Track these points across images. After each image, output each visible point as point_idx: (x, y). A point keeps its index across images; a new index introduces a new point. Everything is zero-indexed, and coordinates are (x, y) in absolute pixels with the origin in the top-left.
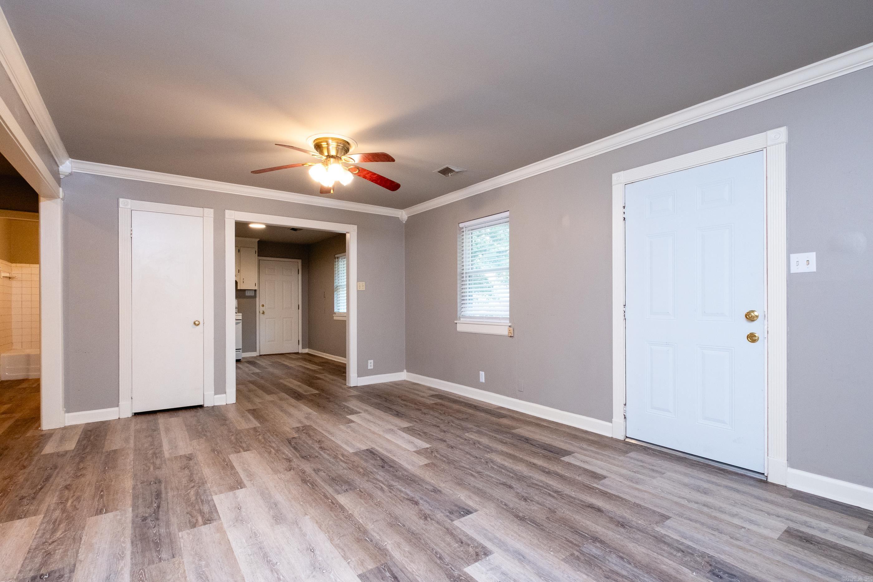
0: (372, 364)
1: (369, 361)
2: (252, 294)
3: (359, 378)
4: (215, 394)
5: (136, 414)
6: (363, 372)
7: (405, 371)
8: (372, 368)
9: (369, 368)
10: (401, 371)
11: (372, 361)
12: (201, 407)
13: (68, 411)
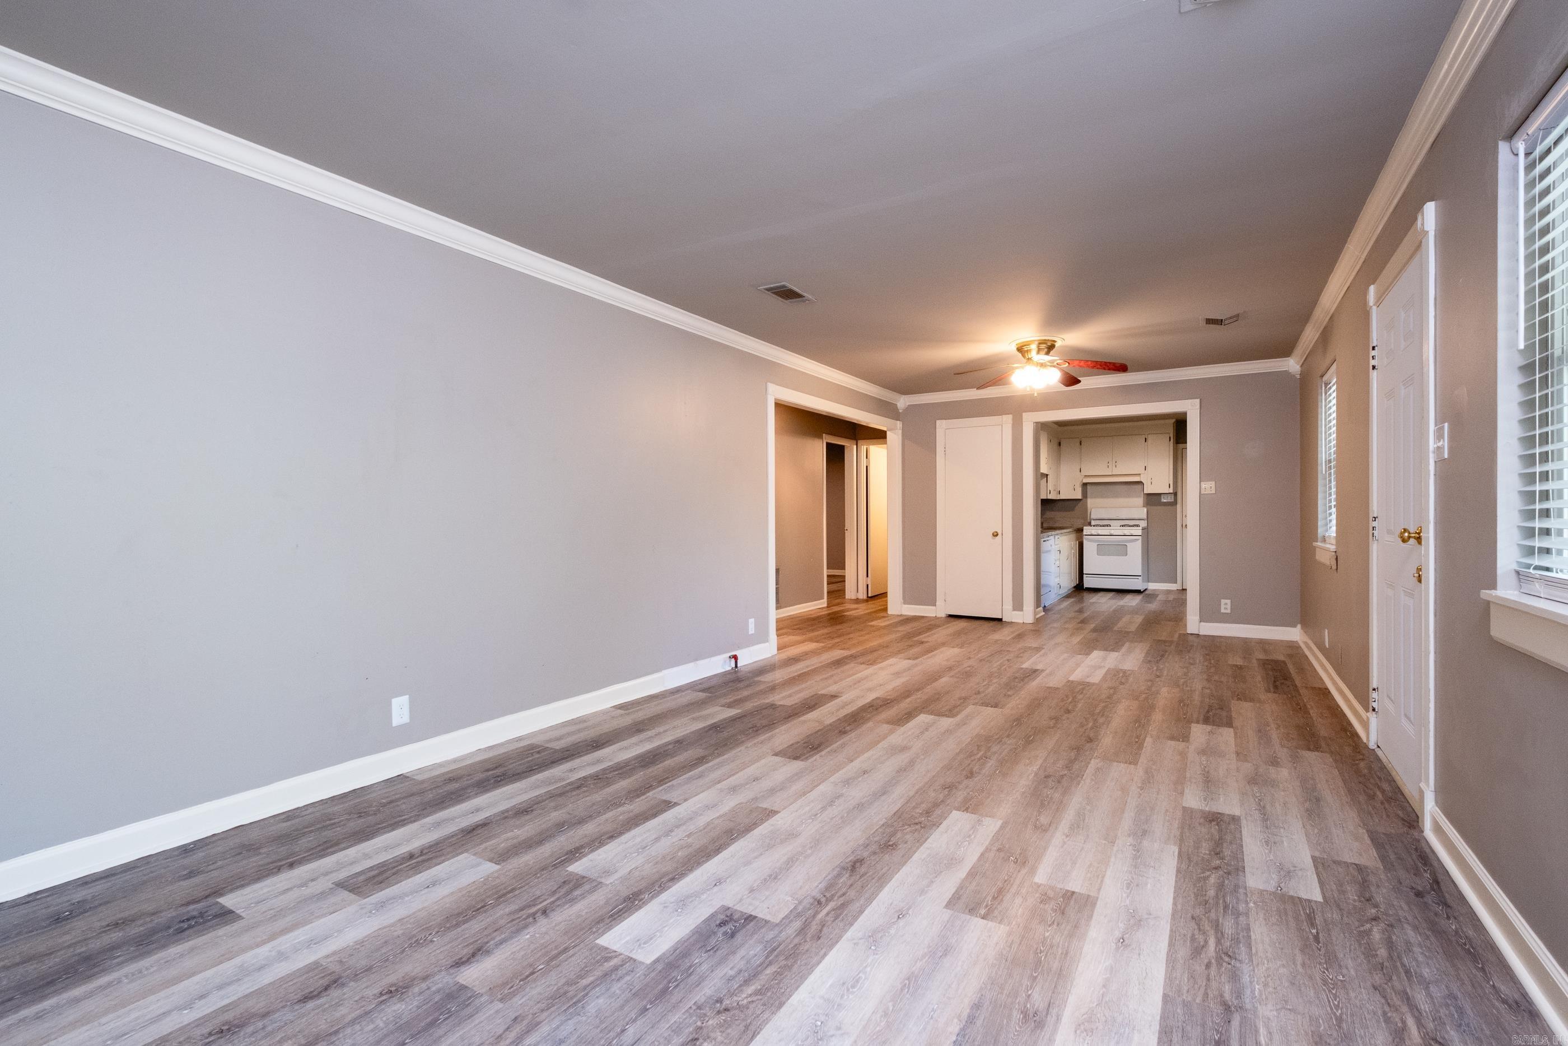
0: (1229, 606)
1: (1223, 601)
2: (1170, 499)
3: (1202, 623)
4: (1014, 610)
5: (951, 616)
6: (1209, 614)
7: (1299, 626)
8: (1229, 611)
9: (1223, 611)
10: (1295, 626)
11: (1228, 601)
12: (1000, 620)
13: (905, 603)
